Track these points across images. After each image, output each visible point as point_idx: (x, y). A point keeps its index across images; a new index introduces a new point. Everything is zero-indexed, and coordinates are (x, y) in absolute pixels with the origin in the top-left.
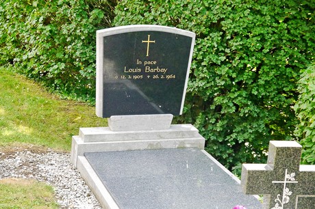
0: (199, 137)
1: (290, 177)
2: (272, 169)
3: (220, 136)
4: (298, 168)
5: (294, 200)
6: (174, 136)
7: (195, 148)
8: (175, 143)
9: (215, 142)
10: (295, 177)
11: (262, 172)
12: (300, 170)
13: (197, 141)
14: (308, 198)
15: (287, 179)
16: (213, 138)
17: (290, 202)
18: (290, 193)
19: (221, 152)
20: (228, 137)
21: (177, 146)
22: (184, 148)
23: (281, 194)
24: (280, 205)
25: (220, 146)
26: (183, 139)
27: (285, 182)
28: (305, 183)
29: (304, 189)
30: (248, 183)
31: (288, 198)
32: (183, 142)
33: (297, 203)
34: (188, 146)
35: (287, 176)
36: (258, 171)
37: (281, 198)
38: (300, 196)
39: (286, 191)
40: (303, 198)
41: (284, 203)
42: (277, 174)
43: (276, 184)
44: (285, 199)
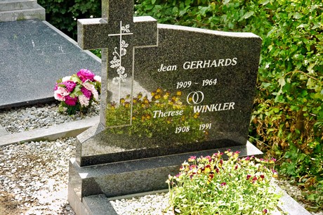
0: (38, 7)
1: (125, 29)
2: (107, 22)
3: (62, 8)
4: (132, 19)
5: (131, 52)
6: (12, 7)
7: (35, 20)
8: (14, 16)
9: (58, 15)
10: (129, 29)
11: (97, 25)
12: (135, 21)
13: (37, 12)
14: (144, 49)
15: (123, 31)
16: (55, 10)
17: (127, 54)
18: (127, 45)
19: (66, 25)
20: (71, 9)
21: (16, 18)
22: (24, 20)
23: (118, 46)
24: (118, 58)
25: (64, 19)
26: (21, 11)
27: (121, 34)
28: (139, 34)
29: (140, 40)
30: (84, 38)
31: (125, 50)
32: (22, 14)
33: (134, 55)
34: (28, 17)
35: (122, 28)
36: (93, 25)
37: (118, 51)
38: (137, 47)
39: (123, 43)
40: (139, 49)
41: (121, 55)
42: (112, 26)
43: (112, 37)
44: (123, 51)
